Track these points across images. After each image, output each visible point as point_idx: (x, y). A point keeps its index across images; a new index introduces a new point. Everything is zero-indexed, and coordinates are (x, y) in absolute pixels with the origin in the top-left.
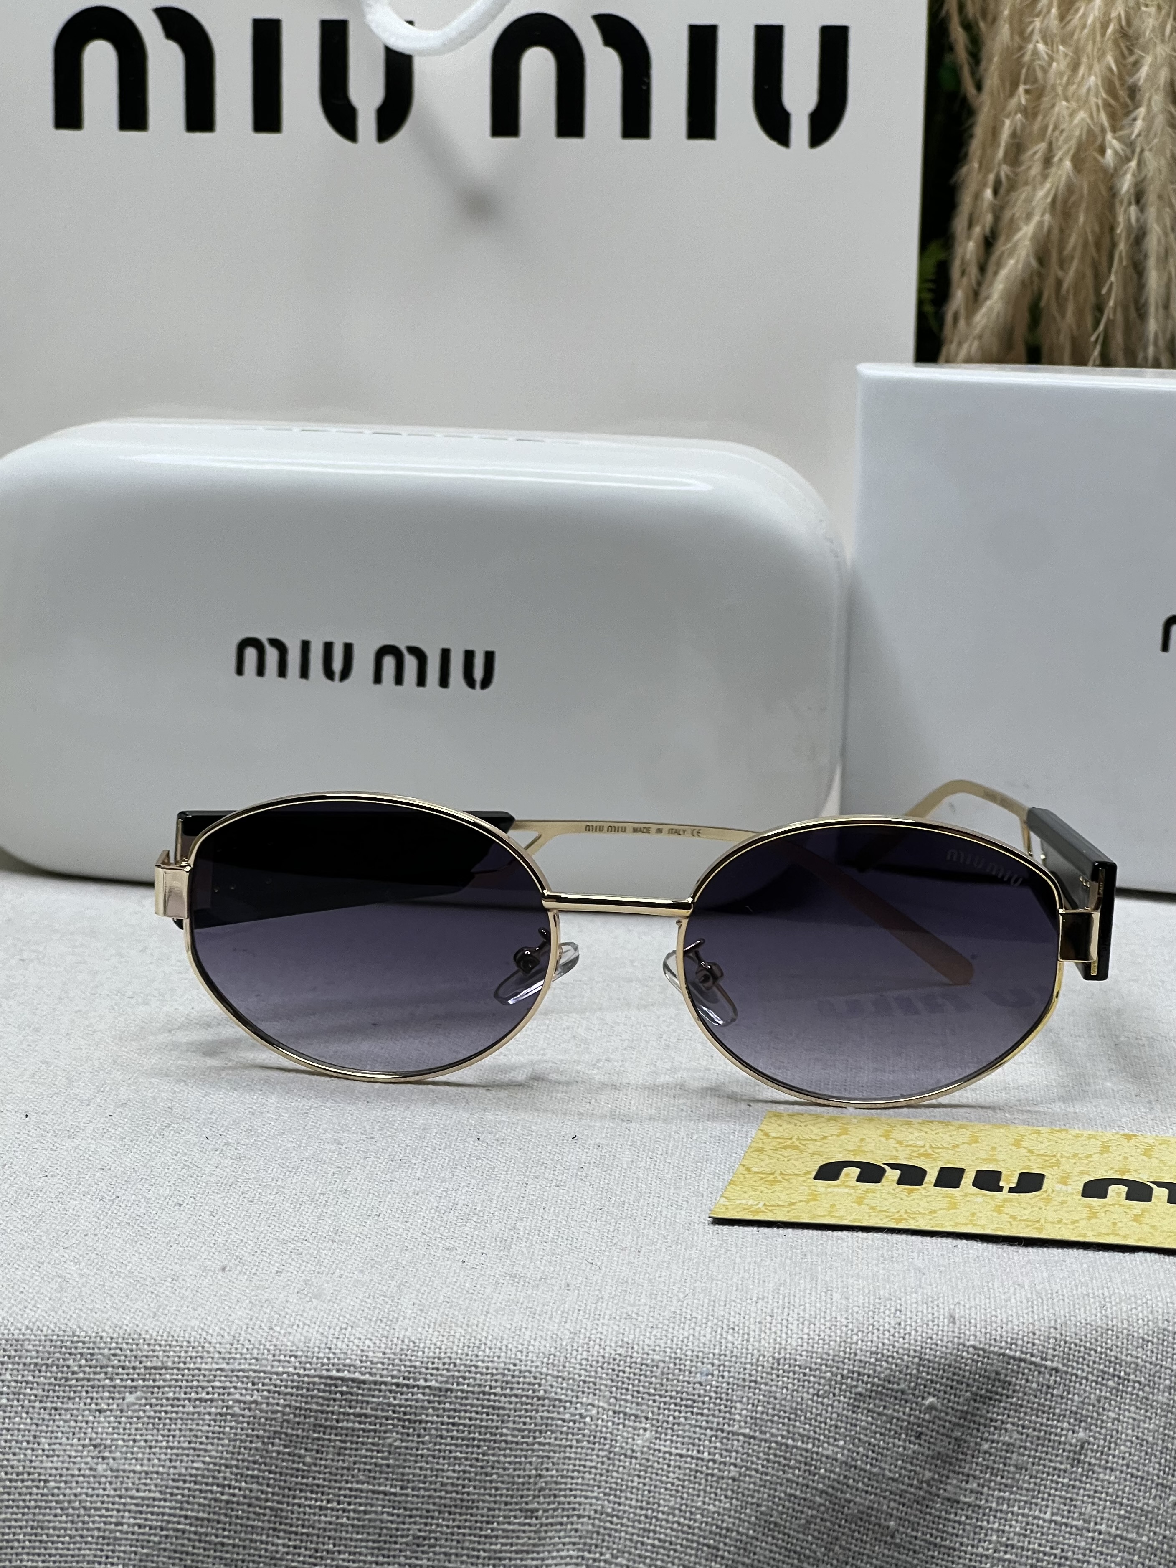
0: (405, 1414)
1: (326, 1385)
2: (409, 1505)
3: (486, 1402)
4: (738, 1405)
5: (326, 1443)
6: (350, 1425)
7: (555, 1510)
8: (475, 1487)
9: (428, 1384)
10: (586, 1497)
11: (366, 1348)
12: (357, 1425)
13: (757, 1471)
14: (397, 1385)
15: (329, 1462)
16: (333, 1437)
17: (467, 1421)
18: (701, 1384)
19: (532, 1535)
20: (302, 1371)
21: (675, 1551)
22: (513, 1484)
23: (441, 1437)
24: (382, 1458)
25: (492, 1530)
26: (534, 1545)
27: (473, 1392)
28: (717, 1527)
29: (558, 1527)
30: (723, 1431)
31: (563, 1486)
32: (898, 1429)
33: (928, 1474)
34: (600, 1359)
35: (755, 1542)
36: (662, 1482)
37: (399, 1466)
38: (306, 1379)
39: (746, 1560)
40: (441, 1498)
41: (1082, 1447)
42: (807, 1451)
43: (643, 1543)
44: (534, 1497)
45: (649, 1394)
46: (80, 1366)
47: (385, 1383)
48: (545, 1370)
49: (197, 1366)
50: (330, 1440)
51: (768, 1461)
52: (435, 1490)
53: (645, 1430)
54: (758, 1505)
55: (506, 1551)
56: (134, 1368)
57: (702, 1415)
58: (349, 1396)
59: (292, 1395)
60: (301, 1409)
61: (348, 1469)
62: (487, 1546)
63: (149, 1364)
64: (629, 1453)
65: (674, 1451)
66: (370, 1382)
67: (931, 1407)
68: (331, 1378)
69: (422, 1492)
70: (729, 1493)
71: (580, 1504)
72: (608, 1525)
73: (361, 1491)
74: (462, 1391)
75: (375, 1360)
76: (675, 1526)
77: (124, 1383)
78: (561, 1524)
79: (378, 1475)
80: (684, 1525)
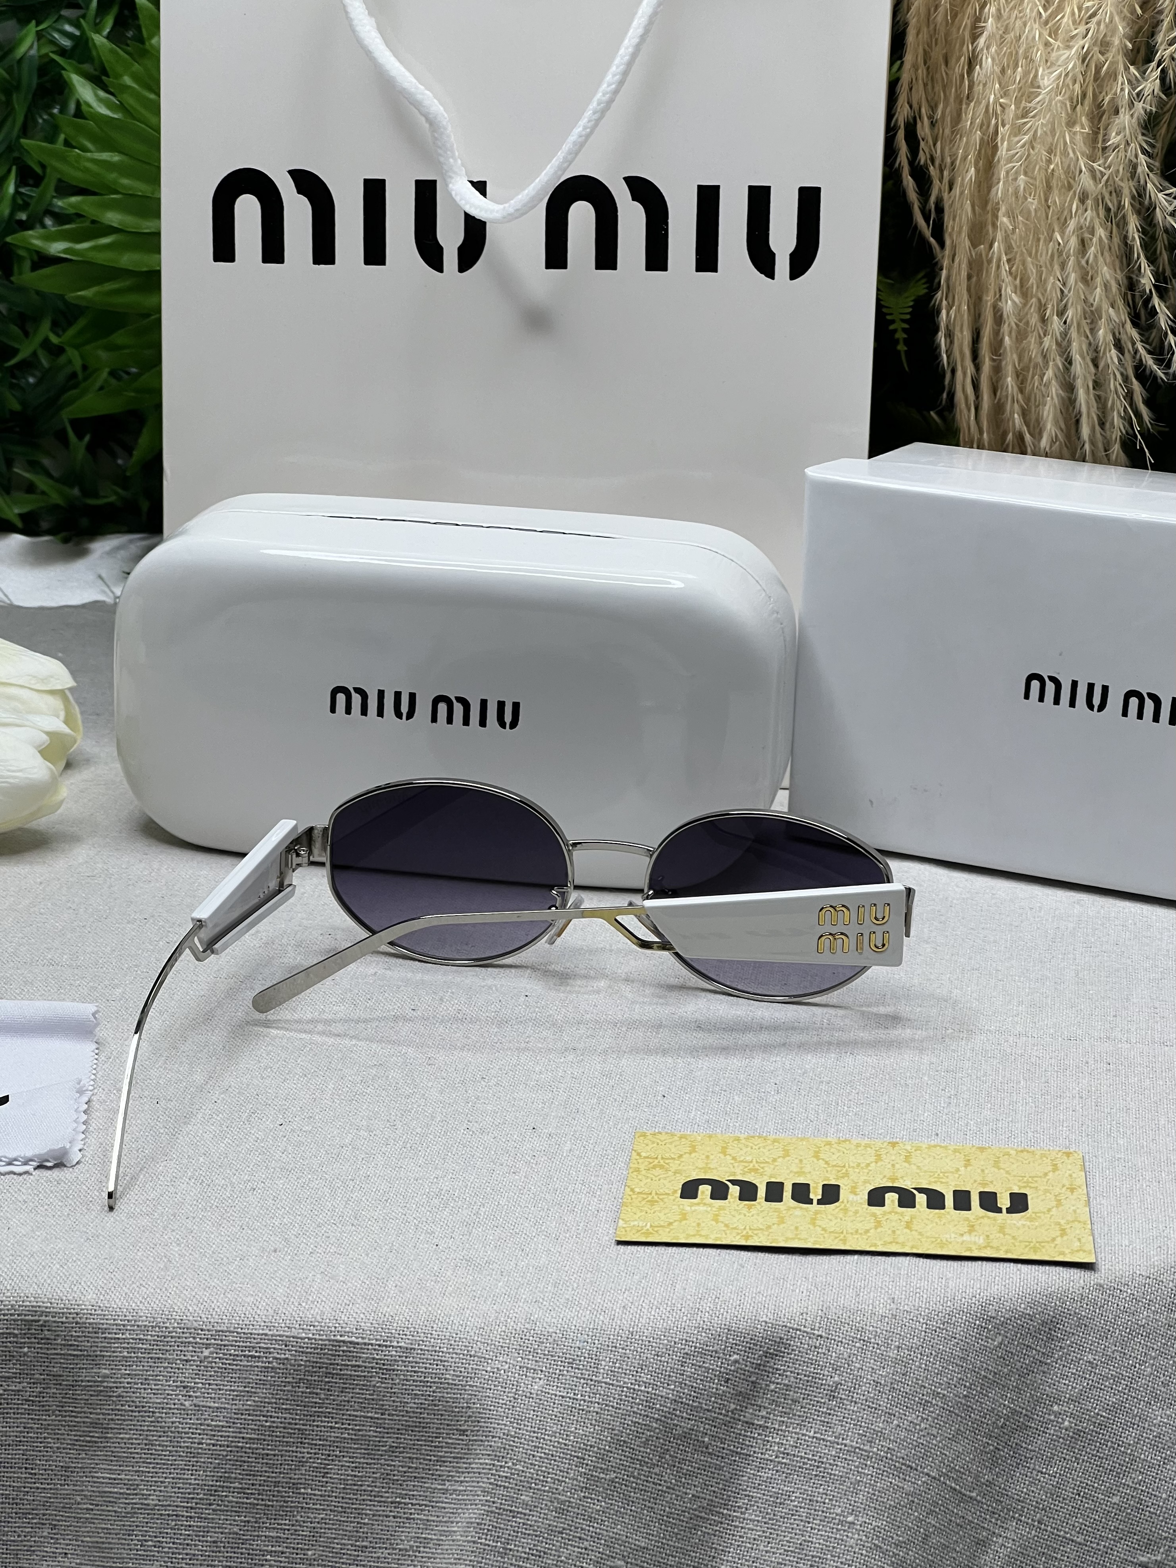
0: (384, 1364)
1: (333, 1346)
2: (386, 1426)
3: (436, 1357)
4: (603, 1363)
5: (334, 1384)
6: (349, 1372)
7: (478, 1431)
8: (428, 1414)
9: (400, 1344)
10: (498, 1424)
11: (360, 1320)
12: (353, 1373)
13: (613, 1407)
14: (379, 1345)
15: (336, 1397)
16: (337, 1380)
17: (423, 1370)
18: (579, 1348)
19: (464, 1447)
20: (317, 1337)
21: (555, 1461)
22: (453, 1412)
23: (407, 1380)
24: (370, 1395)
25: (439, 1442)
26: (465, 1454)
27: (428, 1351)
28: (584, 1444)
29: (480, 1443)
30: (591, 1380)
31: (484, 1415)
32: (713, 1377)
33: (733, 1406)
34: (514, 1332)
35: (610, 1454)
36: (549, 1414)
37: (380, 1400)
38: (320, 1342)
39: (603, 1466)
40: (406, 1421)
41: (836, 1388)
42: (648, 1393)
43: (534, 1456)
44: (465, 1421)
45: (545, 1355)
46: (174, 1328)
47: (372, 1345)
48: (476, 1338)
49: (250, 1331)
50: (336, 1383)
51: (621, 1400)
52: (403, 1416)
53: (540, 1379)
54: (613, 1430)
55: (448, 1457)
56: (208, 1330)
57: (579, 1369)
58: (348, 1354)
59: (311, 1353)
60: (317, 1362)
61: (348, 1402)
62: (436, 1453)
63: (219, 1328)
64: (528, 1394)
65: (558, 1393)
66: (362, 1344)
67: (736, 1361)
68: (337, 1341)
69: (395, 1418)
70: (594, 1422)
71: (494, 1428)
72: (512, 1443)
73: (356, 1416)
74: (421, 1350)
75: (366, 1328)
76: (556, 1444)
77: (201, 1341)
78: (482, 1441)
79: (367, 1405)
80: (562, 1443)
